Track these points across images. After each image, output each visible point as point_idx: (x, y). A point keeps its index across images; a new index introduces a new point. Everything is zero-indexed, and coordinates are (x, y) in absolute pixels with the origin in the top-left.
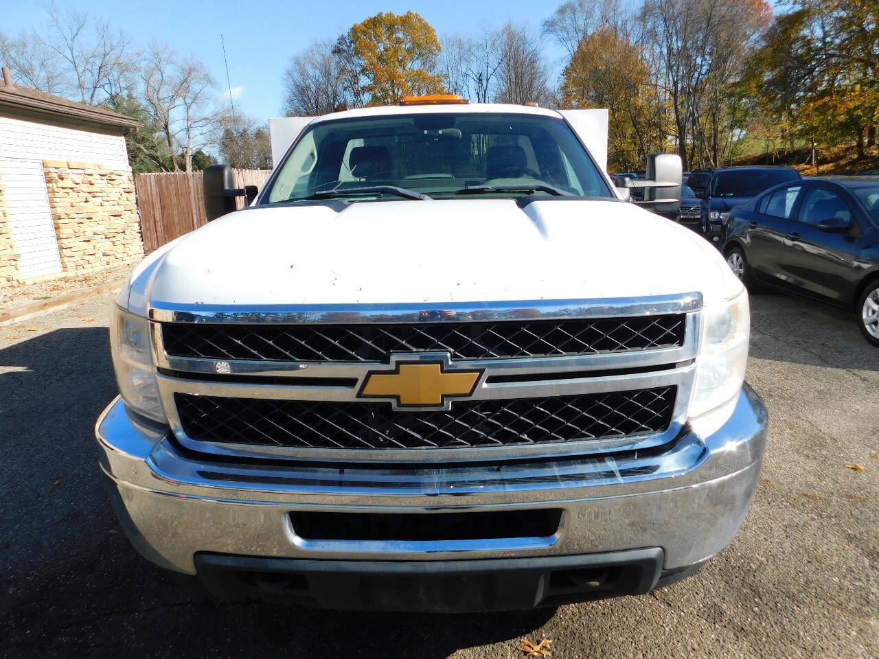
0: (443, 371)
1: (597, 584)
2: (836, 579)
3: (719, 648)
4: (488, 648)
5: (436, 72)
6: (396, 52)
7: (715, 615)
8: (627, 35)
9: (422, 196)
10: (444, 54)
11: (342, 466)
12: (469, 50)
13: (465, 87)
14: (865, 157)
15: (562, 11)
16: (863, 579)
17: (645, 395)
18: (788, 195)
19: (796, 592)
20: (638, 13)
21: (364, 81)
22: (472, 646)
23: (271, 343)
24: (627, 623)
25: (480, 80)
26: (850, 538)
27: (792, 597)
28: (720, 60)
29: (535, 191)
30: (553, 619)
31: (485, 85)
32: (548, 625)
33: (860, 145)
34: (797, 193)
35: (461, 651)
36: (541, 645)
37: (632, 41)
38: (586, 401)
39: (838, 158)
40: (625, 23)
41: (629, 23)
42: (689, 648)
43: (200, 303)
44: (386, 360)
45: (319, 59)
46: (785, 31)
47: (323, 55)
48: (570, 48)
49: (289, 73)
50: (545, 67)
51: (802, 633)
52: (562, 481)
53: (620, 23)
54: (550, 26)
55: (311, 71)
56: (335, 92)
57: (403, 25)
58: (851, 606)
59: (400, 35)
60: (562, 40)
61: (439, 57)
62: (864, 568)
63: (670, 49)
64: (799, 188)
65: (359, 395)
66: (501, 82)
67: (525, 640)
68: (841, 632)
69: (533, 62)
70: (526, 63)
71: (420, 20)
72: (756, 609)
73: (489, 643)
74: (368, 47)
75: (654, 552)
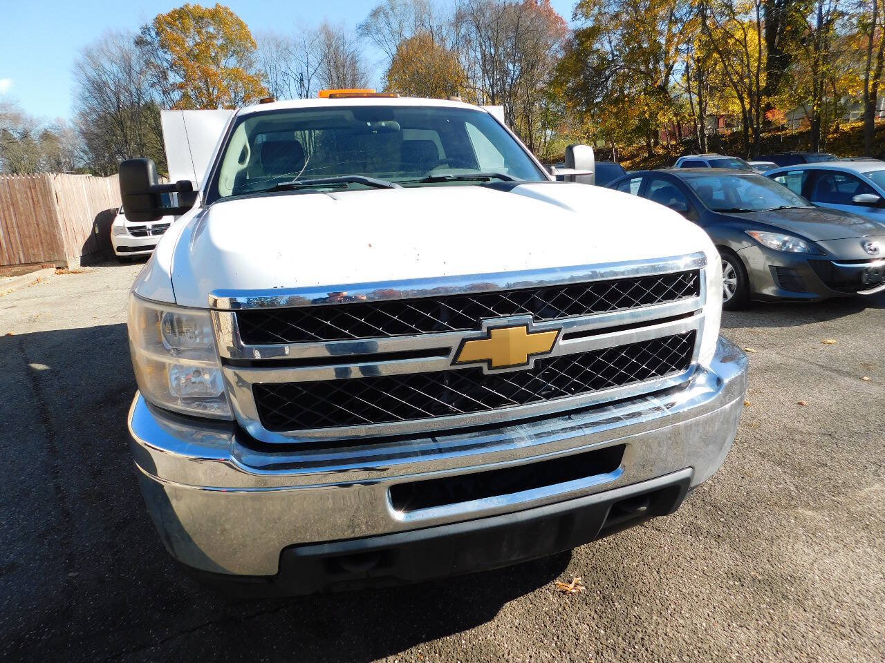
0: (528, 333)
1: (645, 508)
2: (766, 486)
3: (709, 553)
4: (531, 595)
5: (252, 72)
6: (208, 47)
7: (696, 531)
8: (443, 40)
9: (392, 185)
10: (260, 52)
11: (433, 435)
12: (287, 49)
13: (286, 87)
14: (654, 156)
15: (375, 14)
16: (782, 482)
17: (676, 339)
18: (632, 185)
19: (743, 501)
20: (452, 19)
21: (174, 78)
22: (516, 597)
23: (363, 320)
24: (633, 551)
25: (302, 80)
26: (762, 455)
27: (742, 505)
28: (529, 68)
29: (490, 178)
30: (572, 561)
31: (306, 85)
32: (570, 566)
33: (648, 144)
34: (639, 184)
35: (508, 604)
36: (573, 583)
37: (449, 46)
38: (634, 349)
39: (632, 157)
40: (440, 27)
41: (443, 28)
42: (689, 559)
43: (279, 287)
44: (477, 326)
45: (116, 52)
46: (581, 43)
47: (120, 47)
48: (388, 50)
49: (80, 66)
50: (366, 68)
51: (760, 529)
52: (626, 419)
53: (435, 28)
54: (365, 29)
55: (107, 65)
56: (138, 90)
57: (213, 19)
58: (783, 502)
59: (211, 29)
60: (379, 42)
61: (255, 55)
62: (780, 475)
63: (484, 56)
64: (641, 179)
65: (453, 363)
66: (323, 82)
67: (557, 582)
68: (784, 522)
69: (354, 63)
70: (348, 63)
71: (231, 14)
72: (722, 520)
73: (530, 592)
74: (176, 42)
75: (686, 473)
